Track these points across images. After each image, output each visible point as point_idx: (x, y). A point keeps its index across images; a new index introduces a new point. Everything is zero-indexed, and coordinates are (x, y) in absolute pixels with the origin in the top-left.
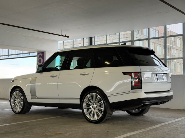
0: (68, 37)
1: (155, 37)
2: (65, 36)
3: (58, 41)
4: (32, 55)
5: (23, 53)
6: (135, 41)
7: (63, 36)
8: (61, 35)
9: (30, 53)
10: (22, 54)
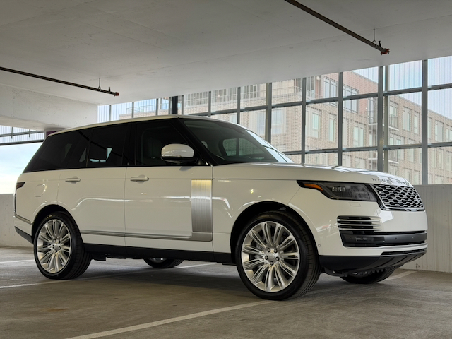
0: (116, 94)
1: (328, 97)
2: (109, 92)
3: (96, 105)
4: (35, 139)
5: (14, 132)
6: (273, 107)
7: (102, 91)
8: (98, 90)
9: (29, 133)
10: (12, 135)
